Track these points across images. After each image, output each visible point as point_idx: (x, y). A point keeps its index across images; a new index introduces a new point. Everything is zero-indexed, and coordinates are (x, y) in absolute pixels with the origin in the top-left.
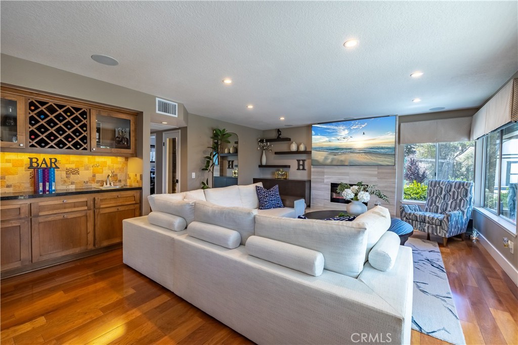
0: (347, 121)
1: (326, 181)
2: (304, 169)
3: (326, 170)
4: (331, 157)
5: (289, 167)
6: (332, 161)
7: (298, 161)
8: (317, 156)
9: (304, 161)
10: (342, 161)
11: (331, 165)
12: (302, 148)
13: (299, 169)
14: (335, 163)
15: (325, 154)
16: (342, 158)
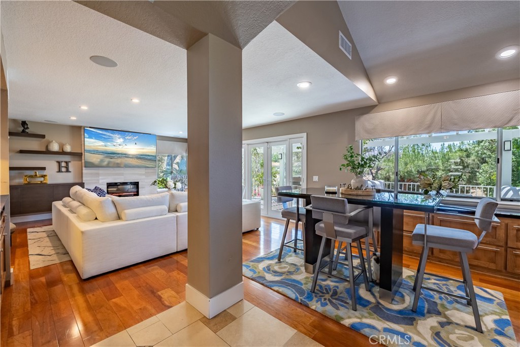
0: (123, 132)
1: (100, 181)
2: (68, 171)
3: (101, 171)
4: (107, 160)
5: (44, 169)
6: (109, 163)
7: (59, 163)
8: (88, 157)
9: (67, 163)
10: (118, 164)
11: (108, 166)
12: (68, 149)
13: (60, 171)
14: (110, 165)
15: (101, 157)
16: (119, 161)
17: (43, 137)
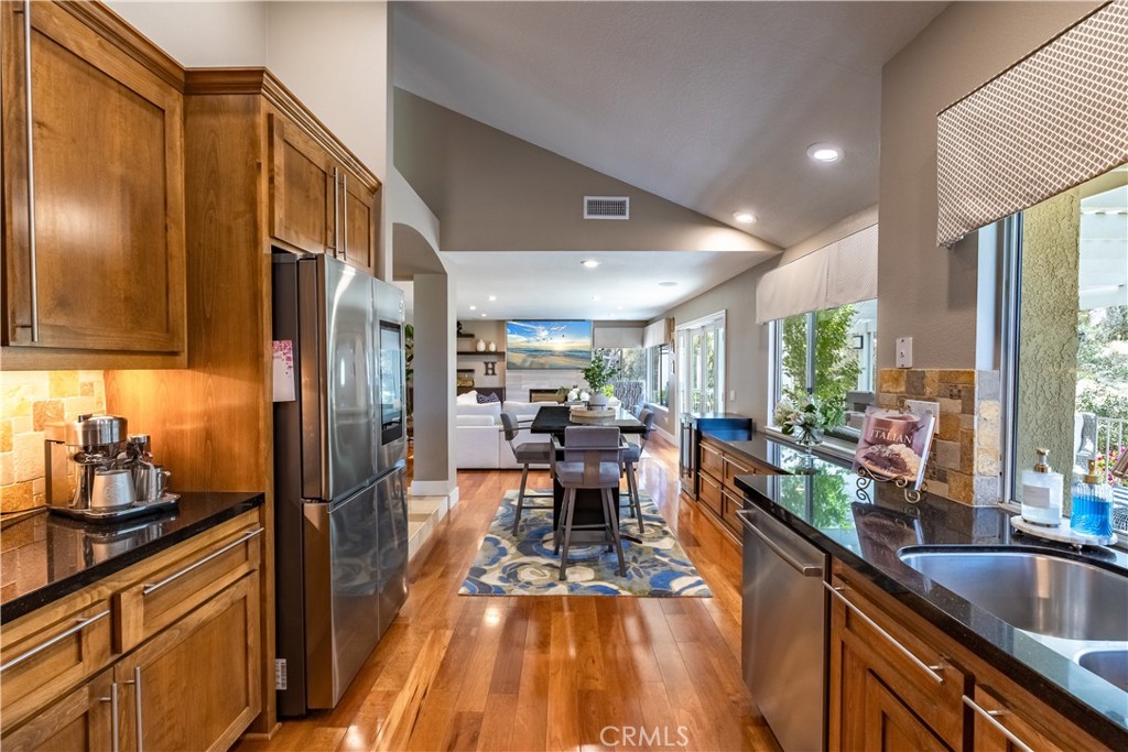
0: (547, 322)
1: (523, 387)
2: (494, 374)
3: (524, 374)
4: (530, 359)
5: (472, 371)
6: (531, 364)
7: (486, 364)
8: (510, 357)
9: (493, 364)
10: (542, 364)
11: (530, 368)
12: (493, 348)
13: (487, 374)
14: (534, 366)
15: (523, 356)
16: (542, 360)
17: (472, 336)
